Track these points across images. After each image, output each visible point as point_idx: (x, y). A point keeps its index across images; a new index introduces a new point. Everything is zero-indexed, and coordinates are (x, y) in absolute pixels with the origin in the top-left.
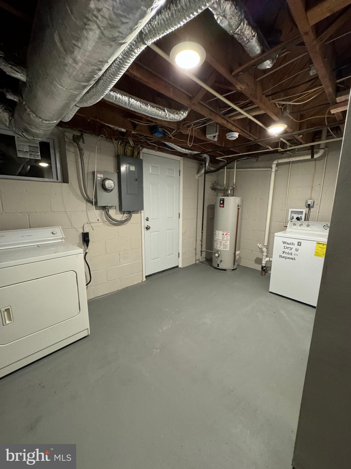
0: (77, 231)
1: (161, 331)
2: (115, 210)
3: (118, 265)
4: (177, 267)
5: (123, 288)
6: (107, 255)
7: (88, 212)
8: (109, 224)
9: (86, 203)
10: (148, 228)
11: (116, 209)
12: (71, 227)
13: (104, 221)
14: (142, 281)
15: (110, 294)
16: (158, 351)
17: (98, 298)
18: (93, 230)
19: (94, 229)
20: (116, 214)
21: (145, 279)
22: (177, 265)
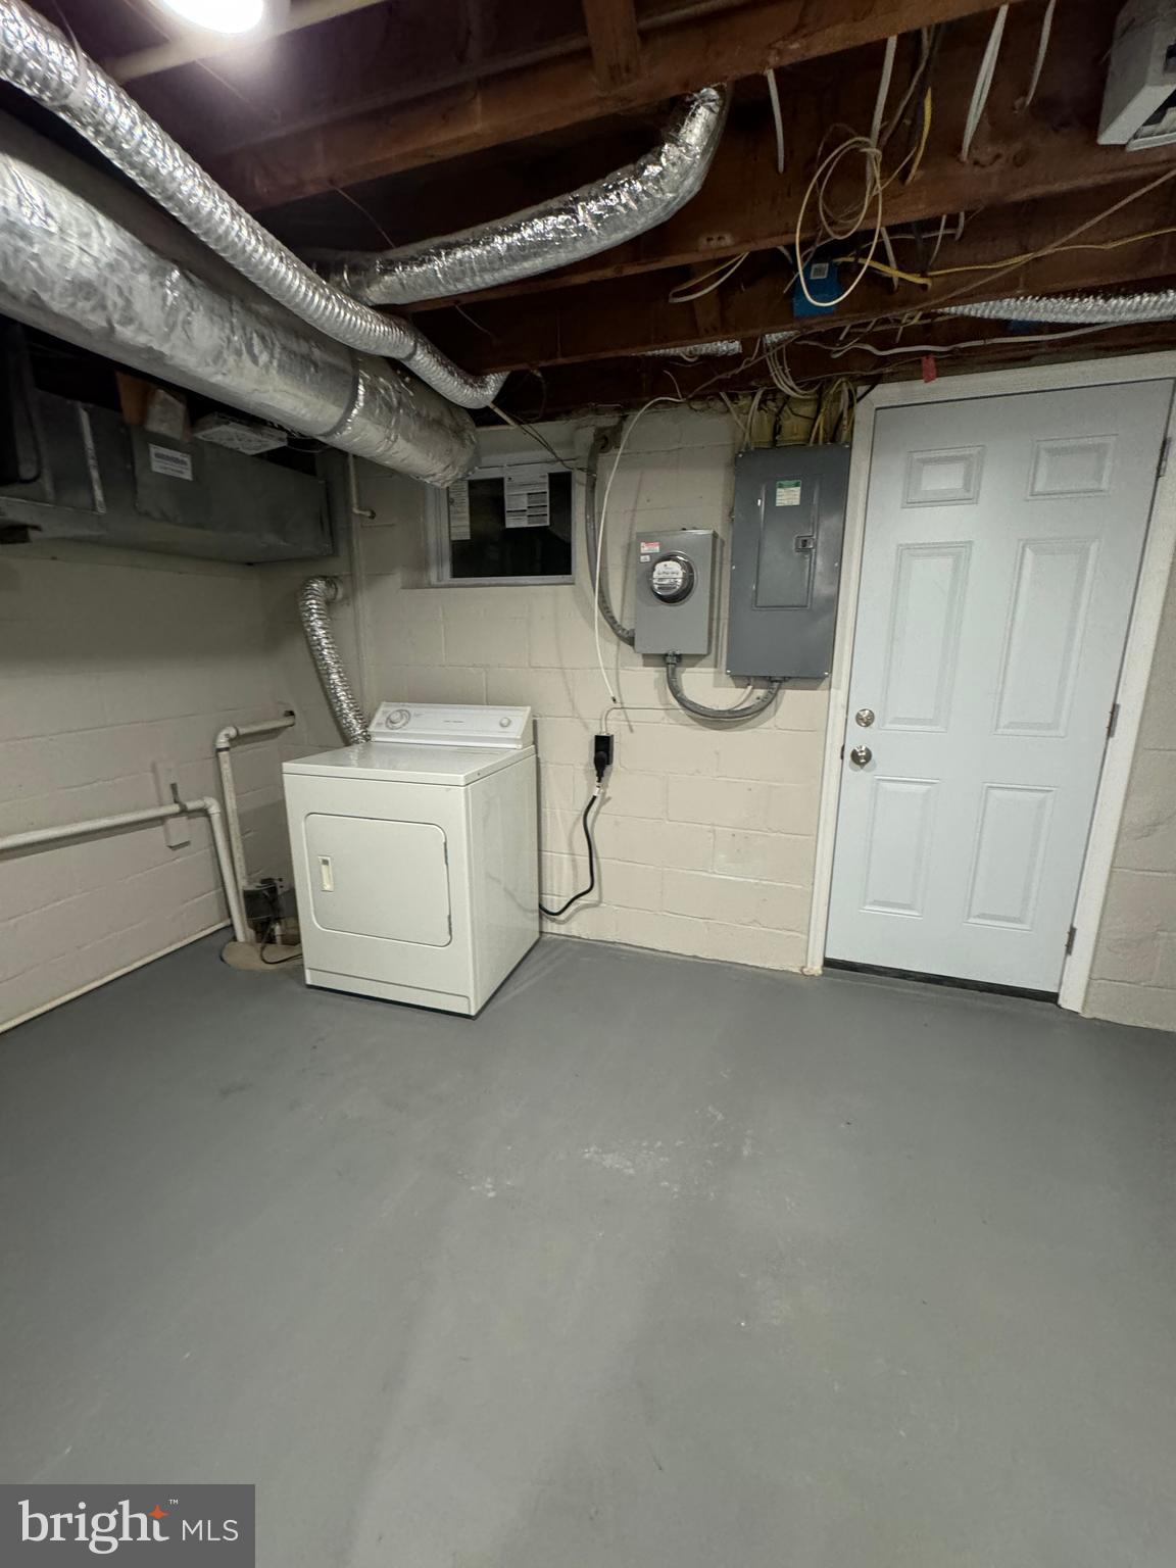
0: (586, 726)
1: (587, 1155)
2: (712, 670)
3: (706, 871)
4: (1053, 998)
5: (717, 958)
6: (667, 822)
7: (621, 671)
8: (688, 719)
9: (618, 645)
10: (860, 759)
11: (716, 667)
12: (570, 715)
13: (670, 707)
14: (802, 970)
15: (665, 955)
16: (492, 1194)
17: (628, 948)
18: (632, 731)
19: (634, 728)
20: (715, 686)
21: (816, 968)
22: (1054, 990)
